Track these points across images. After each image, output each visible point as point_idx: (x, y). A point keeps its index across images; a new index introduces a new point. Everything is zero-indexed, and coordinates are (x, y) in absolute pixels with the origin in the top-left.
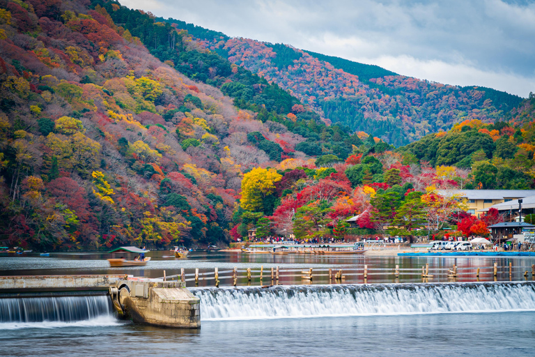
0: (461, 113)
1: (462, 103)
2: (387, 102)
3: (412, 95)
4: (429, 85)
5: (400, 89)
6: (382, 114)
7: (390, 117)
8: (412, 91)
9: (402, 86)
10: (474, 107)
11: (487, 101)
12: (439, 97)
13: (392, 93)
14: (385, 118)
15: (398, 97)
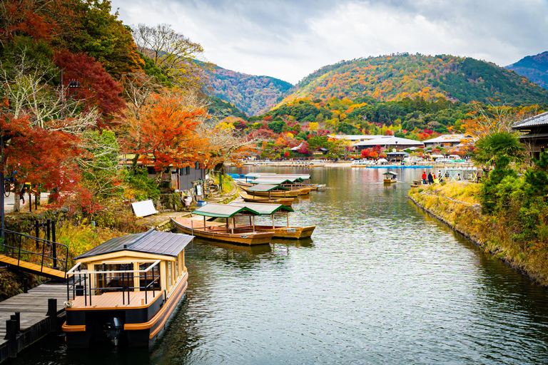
0: (258, 90)
1: (258, 84)
2: (220, 83)
3: (232, 80)
4: (241, 75)
5: (226, 77)
6: (217, 90)
7: (222, 91)
8: (232, 77)
9: (226, 75)
10: (264, 87)
11: (271, 84)
12: (246, 81)
13: (222, 79)
14: (219, 92)
15: (226, 81)
